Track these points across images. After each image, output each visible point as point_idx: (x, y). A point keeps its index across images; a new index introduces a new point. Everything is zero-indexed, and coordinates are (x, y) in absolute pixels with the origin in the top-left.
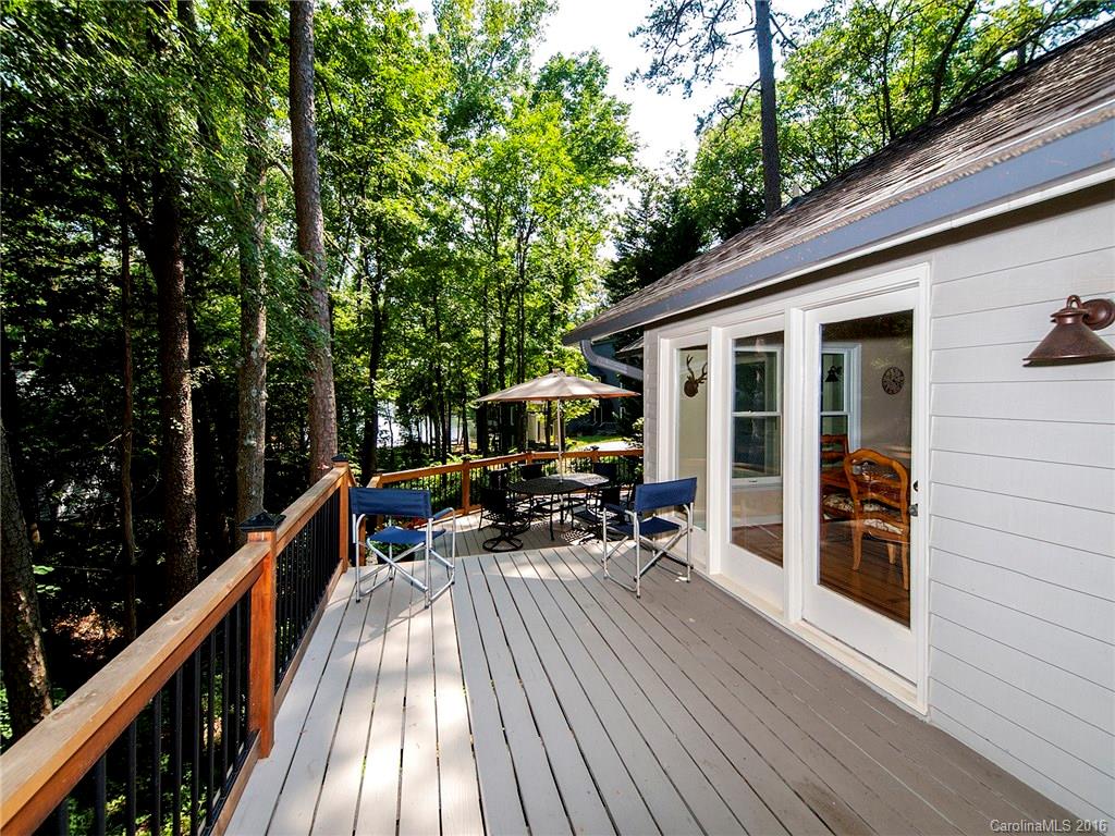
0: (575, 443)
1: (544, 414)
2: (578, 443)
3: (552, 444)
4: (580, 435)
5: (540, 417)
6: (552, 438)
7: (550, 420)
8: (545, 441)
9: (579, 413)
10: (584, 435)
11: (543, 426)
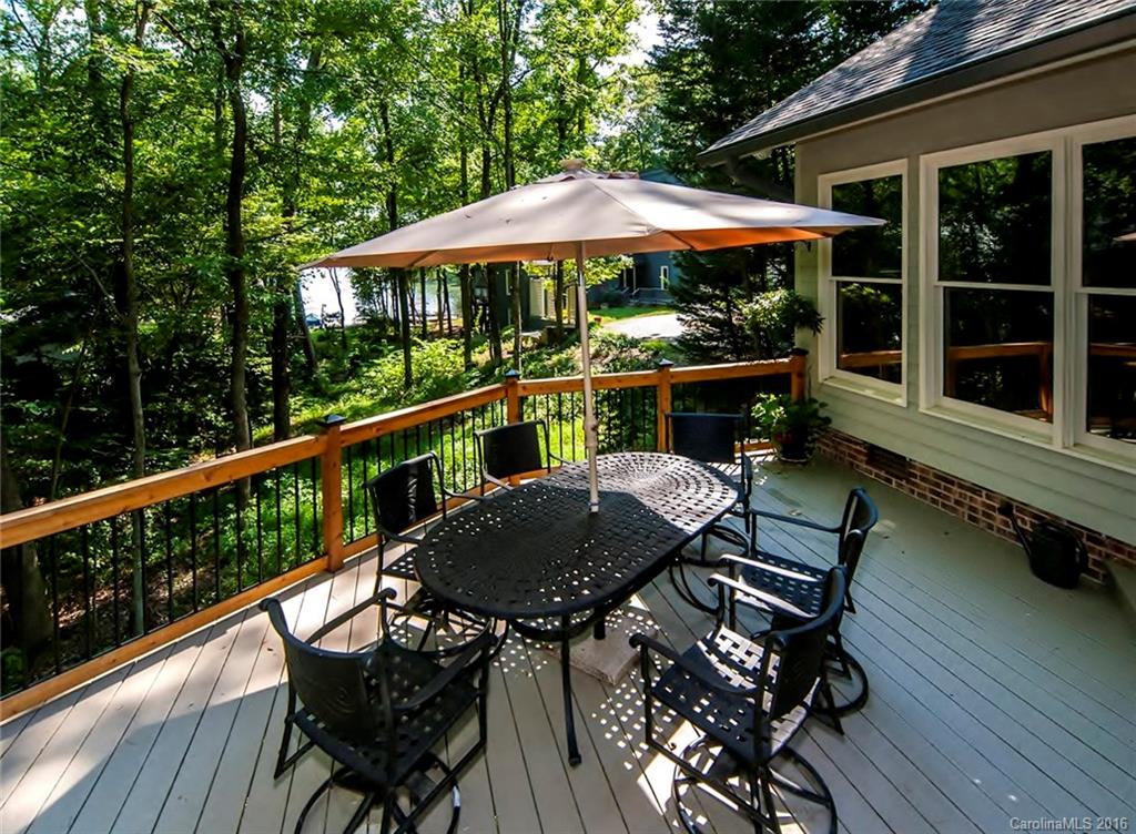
0: (599, 320)
1: (554, 278)
2: (603, 318)
3: (565, 321)
4: (604, 307)
5: (547, 284)
6: (565, 312)
7: (560, 288)
8: (554, 317)
9: (603, 277)
10: (611, 307)
11: (551, 297)
